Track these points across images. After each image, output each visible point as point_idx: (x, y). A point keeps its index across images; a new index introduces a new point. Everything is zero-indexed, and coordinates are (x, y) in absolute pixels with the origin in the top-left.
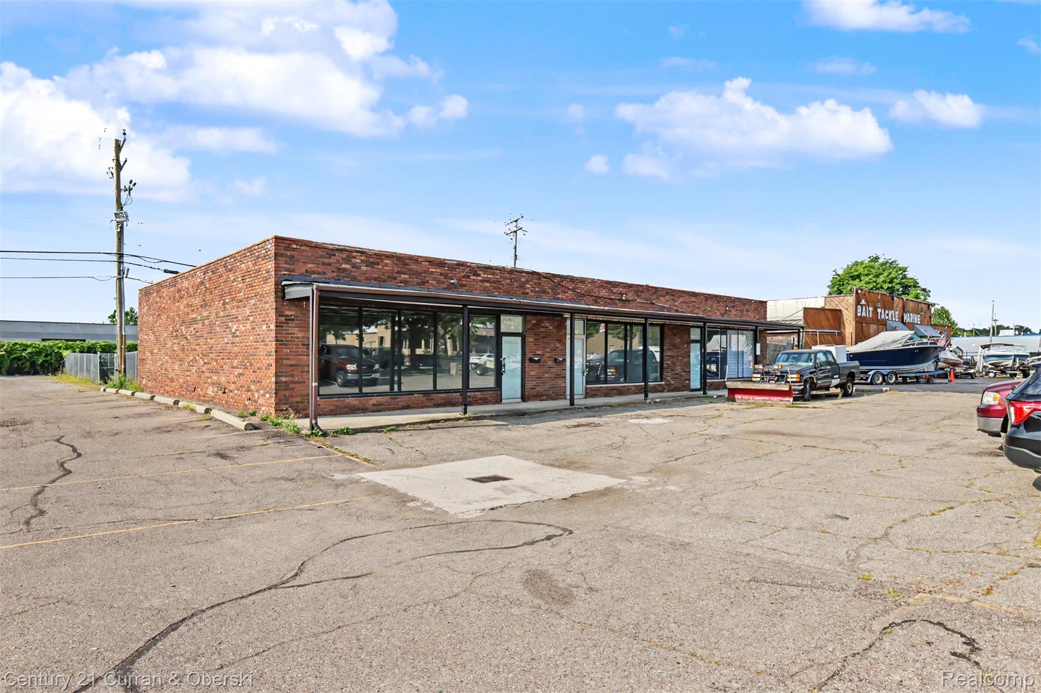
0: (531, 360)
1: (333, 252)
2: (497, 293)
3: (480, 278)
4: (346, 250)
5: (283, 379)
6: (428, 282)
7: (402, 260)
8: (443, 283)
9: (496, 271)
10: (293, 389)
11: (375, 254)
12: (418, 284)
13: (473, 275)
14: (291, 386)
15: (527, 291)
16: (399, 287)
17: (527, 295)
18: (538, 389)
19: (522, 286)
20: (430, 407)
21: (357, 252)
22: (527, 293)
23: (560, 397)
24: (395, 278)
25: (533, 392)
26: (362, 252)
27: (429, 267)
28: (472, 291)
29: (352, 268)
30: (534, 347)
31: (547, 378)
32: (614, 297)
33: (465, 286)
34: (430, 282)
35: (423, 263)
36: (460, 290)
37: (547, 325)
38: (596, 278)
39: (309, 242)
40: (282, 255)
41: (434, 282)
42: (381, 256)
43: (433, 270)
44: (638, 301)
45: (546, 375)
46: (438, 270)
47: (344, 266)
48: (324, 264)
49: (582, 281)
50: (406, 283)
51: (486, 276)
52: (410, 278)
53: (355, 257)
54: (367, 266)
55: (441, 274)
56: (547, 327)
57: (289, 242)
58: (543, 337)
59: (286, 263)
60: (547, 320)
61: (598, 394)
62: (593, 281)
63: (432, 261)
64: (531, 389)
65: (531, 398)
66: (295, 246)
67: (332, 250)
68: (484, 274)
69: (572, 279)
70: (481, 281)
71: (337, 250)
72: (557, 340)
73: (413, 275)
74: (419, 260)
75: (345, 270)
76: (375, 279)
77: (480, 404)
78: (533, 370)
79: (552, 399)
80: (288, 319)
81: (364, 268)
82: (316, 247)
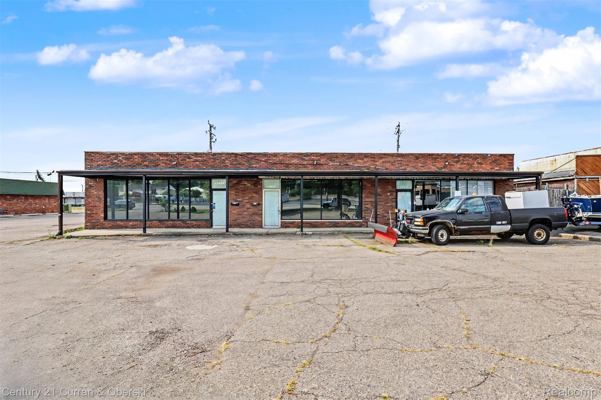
0: (232, 204)
1: (110, 155)
2: (205, 167)
3: (192, 160)
4: (115, 154)
5: (89, 212)
6: (160, 164)
7: (143, 155)
8: (169, 164)
9: (203, 155)
10: (93, 217)
11: (129, 154)
12: (154, 166)
13: (188, 159)
14: (92, 215)
15: (227, 164)
16: (143, 169)
17: (227, 167)
18: (238, 221)
19: (223, 162)
20: (163, 228)
21: (120, 154)
22: (227, 166)
23: (257, 226)
24: (141, 165)
25: (234, 223)
26: (123, 154)
27: (160, 157)
28: (187, 167)
29: (118, 161)
30: (235, 197)
31: (245, 215)
32: (306, 163)
33: (183, 165)
34: (161, 165)
35: (156, 155)
36: (180, 167)
37: (246, 183)
38: (288, 152)
39: (99, 152)
40: (88, 159)
41: (163, 165)
42: (132, 155)
43: (162, 158)
44: (331, 164)
45: (245, 213)
46: (165, 158)
47: (114, 161)
48: (105, 161)
49: (275, 155)
50: (147, 166)
51: (196, 158)
52: (149, 163)
53: (120, 157)
54: (125, 160)
55: (167, 160)
56: (246, 185)
57: (90, 153)
58: (242, 191)
59: (89, 162)
60: (245, 180)
61: (290, 226)
62: (285, 155)
63: (161, 154)
64: (233, 221)
65: (233, 226)
66: (93, 155)
67: (108, 154)
68: (195, 157)
69: (265, 155)
70: (193, 161)
71: (111, 154)
72: (254, 192)
73: (151, 162)
74: (154, 154)
75: (115, 163)
76: (130, 166)
77: (195, 228)
78: (234, 211)
79: (249, 227)
80: (91, 186)
81: (124, 161)
82: (102, 154)
